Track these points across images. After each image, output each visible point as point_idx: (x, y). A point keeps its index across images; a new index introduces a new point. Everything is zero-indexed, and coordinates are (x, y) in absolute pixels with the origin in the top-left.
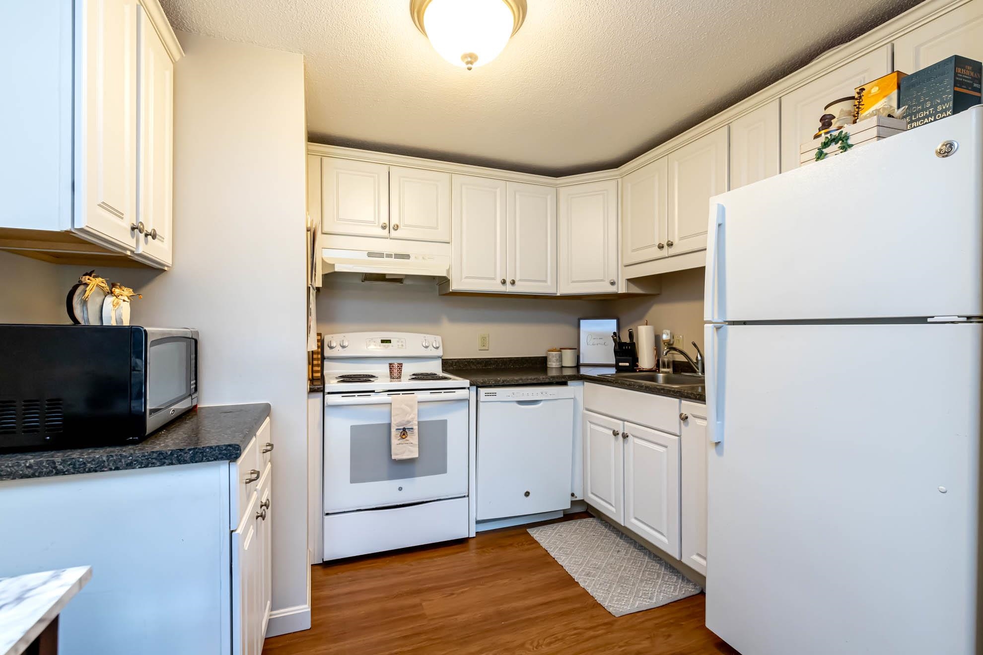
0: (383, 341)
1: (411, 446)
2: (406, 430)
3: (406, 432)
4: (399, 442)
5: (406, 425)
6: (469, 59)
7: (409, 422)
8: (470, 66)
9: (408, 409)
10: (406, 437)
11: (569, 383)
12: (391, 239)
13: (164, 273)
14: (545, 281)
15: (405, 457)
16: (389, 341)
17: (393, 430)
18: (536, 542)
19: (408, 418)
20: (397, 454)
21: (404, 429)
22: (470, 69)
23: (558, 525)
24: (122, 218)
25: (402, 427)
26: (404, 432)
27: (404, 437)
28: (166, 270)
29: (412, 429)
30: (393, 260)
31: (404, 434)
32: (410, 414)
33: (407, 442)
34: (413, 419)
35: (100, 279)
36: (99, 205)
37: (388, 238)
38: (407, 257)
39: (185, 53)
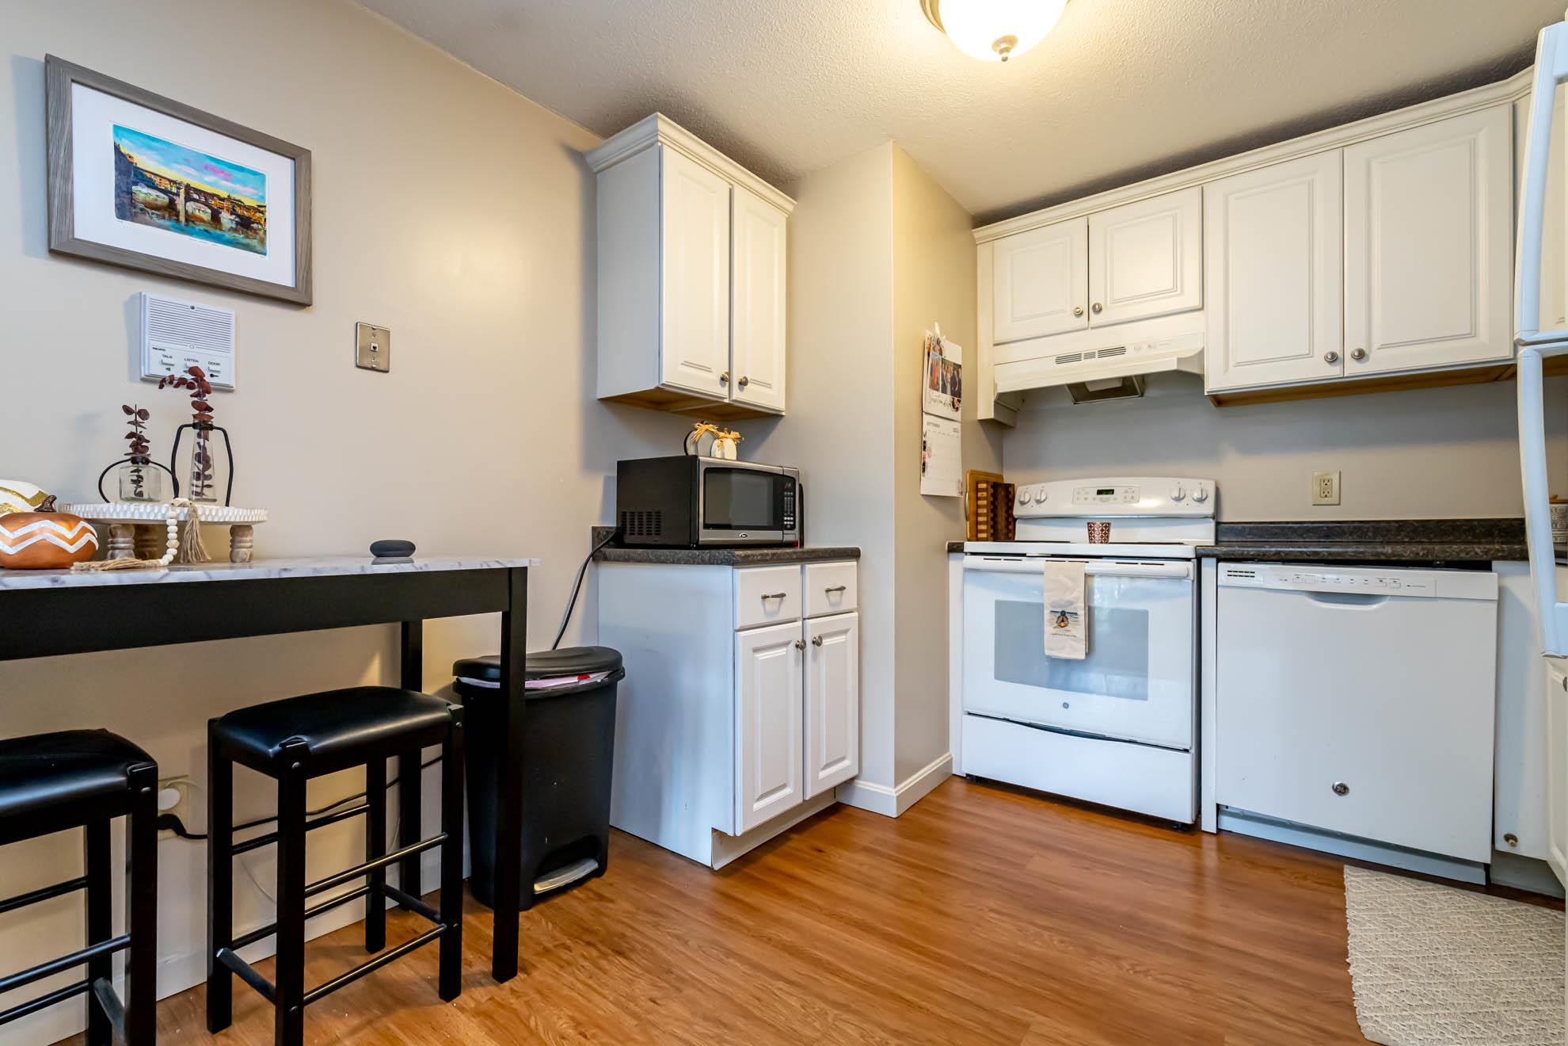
0: (1100, 492)
1: (1075, 641)
2: (1067, 615)
3: (1066, 618)
4: (1054, 631)
5: (1065, 607)
6: (1003, 46)
7: (1071, 603)
8: (1005, 55)
9: (1070, 583)
10: (1066, 626)
11: (1495, 564)
12: (1092, 328)
13: (780, 420)
14: (1472, 335)
15: (1064, 655)
16: (1111, 492)
17: (1047, 612)
18: (1343, 888)
19: (1068, 597)
20: (1052, 649)
21: (1063, 613)
22: (1005, 60)
23: (1445, 889)
24: (710, 372)
25: (1060, 610)
26: (1063, 618)
27: (1062, 624)
28: (783, 416)
29: (1076, 614)
30: (1096, 360)
31: (1063, 621)
32: (1072, 592)
33: (1067, 633)
34: (1077, 598)
35: (711, 425)
36: (682, 364)
37: (1086, 329)
38: (1121, 350)
39: (796, 200)
